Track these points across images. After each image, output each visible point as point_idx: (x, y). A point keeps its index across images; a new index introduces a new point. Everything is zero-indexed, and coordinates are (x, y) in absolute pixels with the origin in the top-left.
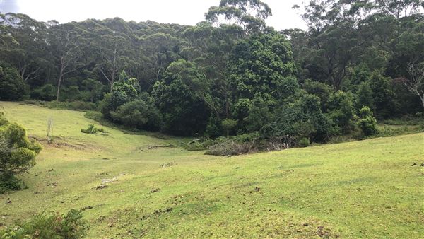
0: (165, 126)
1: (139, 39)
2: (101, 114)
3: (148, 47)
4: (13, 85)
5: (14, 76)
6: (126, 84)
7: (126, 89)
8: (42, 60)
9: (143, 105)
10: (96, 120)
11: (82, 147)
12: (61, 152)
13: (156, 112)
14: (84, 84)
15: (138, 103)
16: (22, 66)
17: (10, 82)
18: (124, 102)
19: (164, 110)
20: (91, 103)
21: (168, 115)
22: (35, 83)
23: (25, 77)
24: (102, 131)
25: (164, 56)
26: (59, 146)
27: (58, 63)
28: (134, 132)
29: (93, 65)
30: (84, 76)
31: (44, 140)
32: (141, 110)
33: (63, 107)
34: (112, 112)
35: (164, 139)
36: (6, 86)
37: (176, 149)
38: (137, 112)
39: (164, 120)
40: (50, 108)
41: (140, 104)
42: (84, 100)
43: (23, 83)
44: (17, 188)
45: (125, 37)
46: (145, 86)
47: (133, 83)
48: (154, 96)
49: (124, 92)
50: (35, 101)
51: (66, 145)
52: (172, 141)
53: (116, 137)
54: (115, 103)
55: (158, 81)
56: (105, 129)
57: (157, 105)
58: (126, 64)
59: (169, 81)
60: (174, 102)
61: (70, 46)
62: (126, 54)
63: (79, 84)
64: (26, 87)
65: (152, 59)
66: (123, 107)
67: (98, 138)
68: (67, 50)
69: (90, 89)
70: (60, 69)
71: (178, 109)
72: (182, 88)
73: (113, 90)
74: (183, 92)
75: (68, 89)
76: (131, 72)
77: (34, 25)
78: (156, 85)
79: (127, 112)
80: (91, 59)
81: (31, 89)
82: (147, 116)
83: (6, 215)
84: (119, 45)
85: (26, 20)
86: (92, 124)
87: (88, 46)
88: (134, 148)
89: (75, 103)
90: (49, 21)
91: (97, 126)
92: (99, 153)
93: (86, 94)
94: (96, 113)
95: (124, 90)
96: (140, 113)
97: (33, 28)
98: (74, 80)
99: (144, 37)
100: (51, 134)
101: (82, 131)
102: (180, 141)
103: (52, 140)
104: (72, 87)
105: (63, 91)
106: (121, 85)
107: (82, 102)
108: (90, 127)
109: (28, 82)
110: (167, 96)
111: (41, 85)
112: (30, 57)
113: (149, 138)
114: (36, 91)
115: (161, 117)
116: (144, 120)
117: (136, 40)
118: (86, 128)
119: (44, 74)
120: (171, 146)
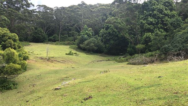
0: (106, 51)
1: (93, 10)
2: (77, 46)
3: (97, 14)
4: (40, 36)
5: (41, 32)
6: (87, 32)
7: (87, 34)
8: (52, 24)
9: (95, 41)
10: (74, 49)
11: (64, 62)
13: (102, 44)
14: (70, 34)
15: (93, 40)
16: (45, 27)
17: (40, 35)
18: (86, 40)
19: (105, 43)
20: (73, 42)
21: (107, 45)
23: (46, 33)
24: (76, 54)
25: (105, 17)
26: (52, 61)
27: (59, 25)
28: (91, 54)
29: (74, 25)
30: (70, 30)
32: (94, 43)
33: (61, 44)
34: (81, 45)
35: (105, 57)
36: (38, 37)
37: (111, 62)
38: (92, 44)
39: (105, 48)
40: (56, 45)
41: (94, 41)
42: (70, 41)
45: (86, 10)
46: (96, 32)
47: (90, 31)
48: (100, 37)
49: (86, 35)
50: (49, 42)
52: (110, 58)
53: (83, 57)
54: (82, 41)
55: (102, 29)
56: (78, 53)
57: (102, 40)
58: (87, 23)
59: (107, 29)
60: (110, 39)
61: (63, 17)
62: (87, 18)
63: (68, 33)
64: (46, 36)
65: (99, 19)
66: (86, 42)
67: (73, 57)
68: (62, 19)
69: (73, 36)
70: (60, 28)
71: (112, 42)
72: (114, 31)
73: (81, 35)
74: (114, 33)
76: (89, 26)
78: (101, 31)
79: (88, 44)
80: (73, 23)
81: (48, 37)
82: (97, 46)
84: (84, 14)
85: (45, 7)
86: (71, 51)
87: (70, 16)
88: (90, 62)
89: (66, 42)
90: (55, 8)
91: (74, 51)
93: (71, 38)
94: (75, 46)
95: (86, 34)
97: (48, 11)
98: (66, 32)
99: (95, 9)
101: (66, 54)
102: (113, 57)
103: (49, 59)
104: (65, 35)
105: (62, 37)
106: (85, 32)
107: (69, 42)
110: (107, 36)
111: (53, 35)
112: (47, 23)
113: (98, 57)
114: (50, 38)
115: (104, 46)
116: (96, 48)
117: (92, 11)
118: (68, 53)
119: (53, 30)
120: (109, 60)
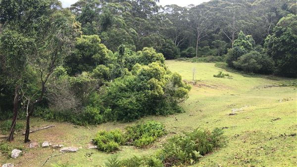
0: (277, 70)
1: (252, 5)
2: (226, 64)
3: (260, 9)
4: (171, 50)
5: (171, 44)
6: (243, 41)
7: (243, 44)
8: (186, 32)
9: (258, 55)
10: (223, 68)
11: (215, 87)
12: (202, 90)
13: (269, 59)
14: (213, 44)
15: (254, 54)
16: (175, 37)
17: (169, 48)
18: (242, 54)
19: (275, 58)
20: (219, 57)
21: (280, 61)
22: (183, 47)
23: (177, 44)
24: (228, 75)
25: (274, 14)
26: (200, 86)
27: (196, 32)
28: (251, 76)
29: (218, 30)
30: (213, 38)
31: (191, 83)
32: (256, 58)
33: (200, 61)
34: (234, 62)
35: (276, 80)
36: (168, 51)
37: (289, 88)
38: (253, 61)
39: (276, 65)
40: (193, 62)
41: (255, 54)
42: (214, 55)
43: (176, 48)
44: (179, 112)
45: (240, 5)
46: (259, 40)
47: (249, 39)
48: (266, 47)
49: (243, 47)
50: (183, 58)
51: (205, 85)
52: (284, 82)
53: (238, 79)
54: (236, 55)
55: (269, 35)
56: (230, 74)
57: (269, 54)
58: (243, 26)
59: (278, 35)
60: (285, 50)
61: (202, 20)
62: (242, 18)
63: (210, 44)
64: (178, 50)
65: (264, 18)
66: (242, 58)
67: (225, 80)
68: (200, 23)
69: (217, 47)
70: (197, 36)
71: (289, 56)
72: (292, 38)
73: (234, 46)
74: (293, 41)
75: (203, 49)
76: (247, 31)
77: (180, 10)
78: (268, 38)
79: (245, 61)
80: (217, 26)
81: (181, 51)
82: (261, 63)
83: (175, 128)
84: (237, 13)
85: (176, 8)
86: (221, 71)
87: (214, 17)
88: (253, 87)
89: (208, 58)
90: (189, 6)
91: (224, 72)
92: (227, 91)
93: (215, 51)
94: (223, 63)
95: (242, 45)
96: (255, 61)
97: (180, 12)
98: (206, 42)
99: (256, 3)
100: (195, 79)
101: (214, 76)
102: (292, 81)
103: (195, 83)
104: (205, 47)
105: (200, 50)
106: (239, 42)
107: (213, 57)
108: (219, 73)
109: (179, 47)
110: (278, 46)
111: (186, 48)
112: (179, 31)
113: (264, 80)
114: (183, 52)
115: (273, 63)
116: (259, 66)
117: (250, 7)
118: (217, 74)
119: (188, 40)
120: (283, 85)
